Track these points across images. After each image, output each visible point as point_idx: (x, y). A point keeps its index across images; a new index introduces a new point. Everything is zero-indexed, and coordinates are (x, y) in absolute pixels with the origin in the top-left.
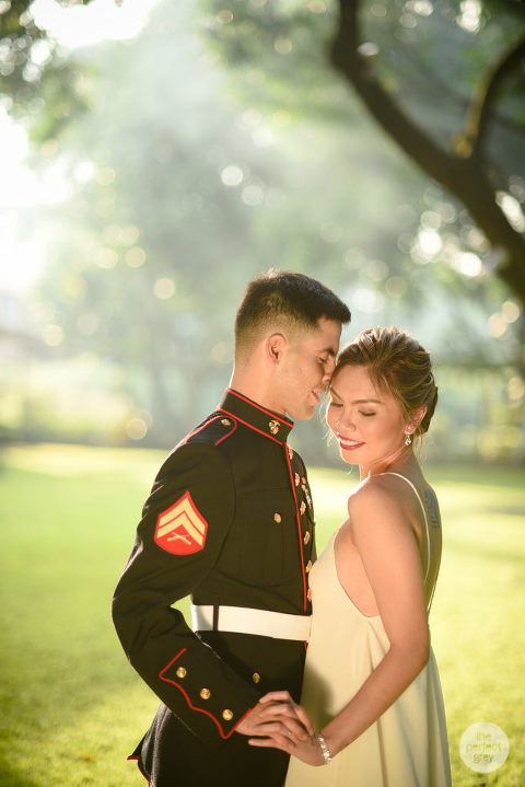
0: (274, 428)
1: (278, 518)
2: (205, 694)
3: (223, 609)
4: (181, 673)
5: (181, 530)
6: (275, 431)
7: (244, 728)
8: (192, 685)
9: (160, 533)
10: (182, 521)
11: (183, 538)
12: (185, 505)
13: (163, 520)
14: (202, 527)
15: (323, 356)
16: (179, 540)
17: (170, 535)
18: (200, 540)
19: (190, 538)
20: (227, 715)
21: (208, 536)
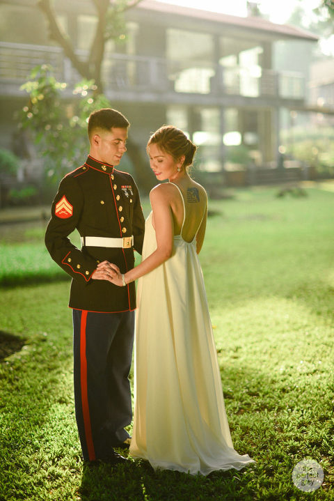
0: (104, 168)
1: (103, 203)
2: (78, 267)
3: (86, 238)
4: (69, 260)
5: (63, 209)
6: (105, 169)
7: (94, 277)
8: (74, 264)
9: (57, 211)
10: (63, 206)
11: (64, 212)
12: (64, 200)
13: (57, 206)
14: (71, 208)
15: (117, 142)
17: (60, 211)
18: (71, 213)
19: (67, 212)
20: (87, 273)
21: (73, 211)
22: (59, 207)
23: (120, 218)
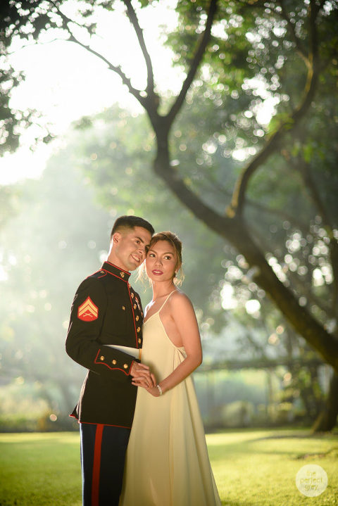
0: (122, 275)
1: (124, 308)
2: (114, 362)
4: (102, 358)
5: (88, 312)
8: (108, 361)
9: (80, 314)
10: (88, 308)
11: (89, 314)
12: (89, 302)
13: (80, 309)
14: (96, 310)
16: (88, 316)
17: (84, 314)
18: (96, 315)
19: (92, 315)
20: (126, 366)
21: (99, 313)
22: (82, 310)
23: (137, 328)
